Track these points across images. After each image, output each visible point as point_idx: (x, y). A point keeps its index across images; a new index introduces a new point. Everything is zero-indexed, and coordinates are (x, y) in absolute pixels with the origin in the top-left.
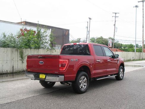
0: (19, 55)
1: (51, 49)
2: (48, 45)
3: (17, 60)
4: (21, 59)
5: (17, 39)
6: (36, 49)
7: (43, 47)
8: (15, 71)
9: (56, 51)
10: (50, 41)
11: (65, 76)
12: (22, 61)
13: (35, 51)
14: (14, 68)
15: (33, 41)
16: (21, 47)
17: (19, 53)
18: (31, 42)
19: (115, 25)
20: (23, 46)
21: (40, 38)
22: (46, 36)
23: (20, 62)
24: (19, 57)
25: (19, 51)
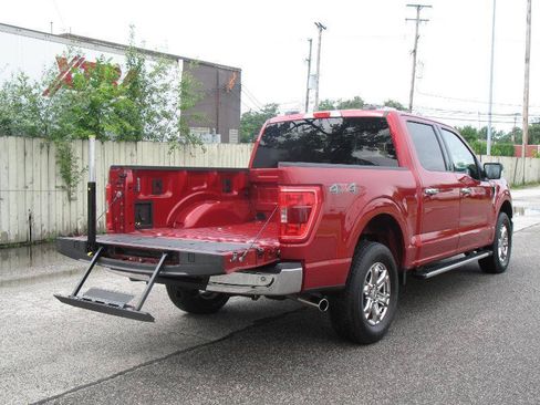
0: (55, 168)
1: (187, 143)
2: (172, 125)
3: (44, 188)
4: (65, 185)
5: (47, 98)
6: (123, 144)
7: (152, 135)
8: (37, 234)
9: (204, 150)
10: (183, 108)
11: (308, 266)
12: (65, 194)
13: (122, 150)
14: (36, 221)
15: (111, 110)
16: (61, 135)
17: (53, 160)
18: (104, 111)
19: (414, 51)
20: (69, 131)
21: (141, 98)
22: (166, 87)
23: (62, 195)
24: (53, 175)
25: (53, 148)
